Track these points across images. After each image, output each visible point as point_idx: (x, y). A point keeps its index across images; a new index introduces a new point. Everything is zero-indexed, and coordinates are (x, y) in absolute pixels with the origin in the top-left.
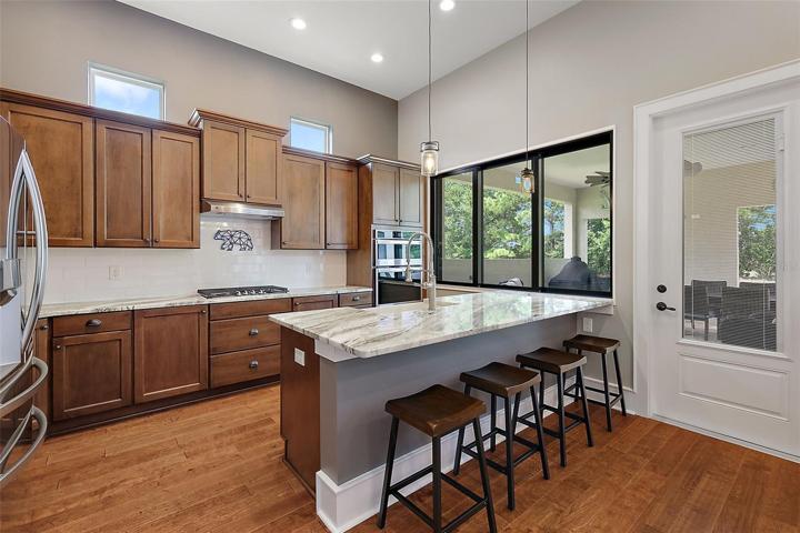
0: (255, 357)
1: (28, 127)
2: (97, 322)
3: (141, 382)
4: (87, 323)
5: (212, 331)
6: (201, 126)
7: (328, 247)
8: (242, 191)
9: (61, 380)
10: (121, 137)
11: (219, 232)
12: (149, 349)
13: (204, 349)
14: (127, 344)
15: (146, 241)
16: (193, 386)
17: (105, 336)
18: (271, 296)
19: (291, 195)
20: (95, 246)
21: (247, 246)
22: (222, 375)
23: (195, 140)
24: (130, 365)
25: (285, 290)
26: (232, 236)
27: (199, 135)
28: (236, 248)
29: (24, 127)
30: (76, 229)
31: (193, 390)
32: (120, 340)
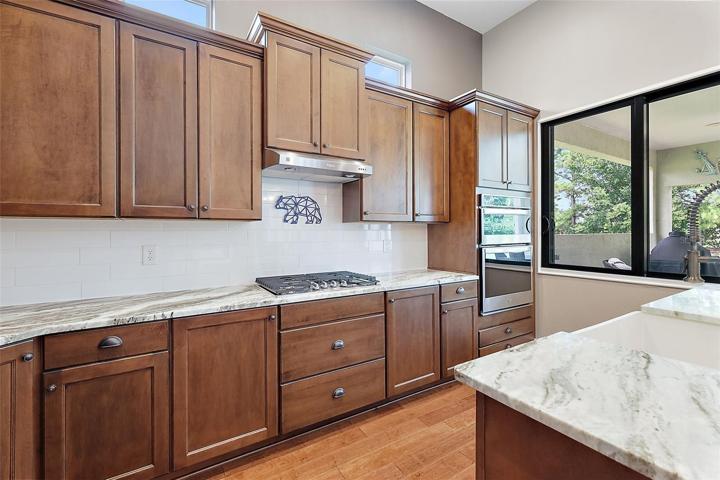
0: (339, 382)
1: (18, 26)
2: (115, 341)
3: (184, 435)
4: (98, 343)
5: (283, 346)
6: (263, 42)
7: (417, 219)
8: (316, 140)
9: (58, 443)
10: (154, 51)
11: (281, 198)
12: (195, 380)
13: (272, 376)
14: (162, 374)
15: (191, 210)
16: (259, 432)
17: (128, 363)
18: (359, 290)
19: (374, 147)
20: (120, 215)
21: (315, 218)
22: (298, 412)
23: (255, 63)
24: (167, 409)
25: (372, 281)
26: (296, 204)
27: (262, 55)
28: (302, 219)
29: (12, 27)
30: (91, 190)
31: (258, 440)
32: (152, 368)
